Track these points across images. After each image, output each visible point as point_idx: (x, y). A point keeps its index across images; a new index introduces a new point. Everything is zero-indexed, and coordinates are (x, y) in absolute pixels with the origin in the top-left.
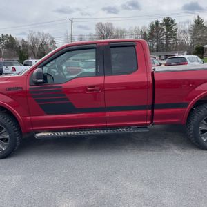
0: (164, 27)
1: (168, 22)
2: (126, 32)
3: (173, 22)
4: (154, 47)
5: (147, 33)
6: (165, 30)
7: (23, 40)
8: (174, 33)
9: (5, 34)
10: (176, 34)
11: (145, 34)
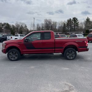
0: (73, 21)
1: (75, 19)
2: (57, 23)
3: (77, 19)
4: (69, 29)
5: (66, 23)
6: (74, 23)
7: (13, 25)
8: (77, 24)
9: (5, 23)
10: (78, 24)
11: (65, 24)
